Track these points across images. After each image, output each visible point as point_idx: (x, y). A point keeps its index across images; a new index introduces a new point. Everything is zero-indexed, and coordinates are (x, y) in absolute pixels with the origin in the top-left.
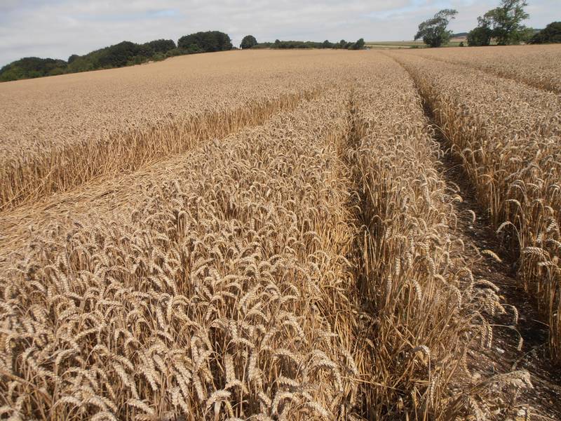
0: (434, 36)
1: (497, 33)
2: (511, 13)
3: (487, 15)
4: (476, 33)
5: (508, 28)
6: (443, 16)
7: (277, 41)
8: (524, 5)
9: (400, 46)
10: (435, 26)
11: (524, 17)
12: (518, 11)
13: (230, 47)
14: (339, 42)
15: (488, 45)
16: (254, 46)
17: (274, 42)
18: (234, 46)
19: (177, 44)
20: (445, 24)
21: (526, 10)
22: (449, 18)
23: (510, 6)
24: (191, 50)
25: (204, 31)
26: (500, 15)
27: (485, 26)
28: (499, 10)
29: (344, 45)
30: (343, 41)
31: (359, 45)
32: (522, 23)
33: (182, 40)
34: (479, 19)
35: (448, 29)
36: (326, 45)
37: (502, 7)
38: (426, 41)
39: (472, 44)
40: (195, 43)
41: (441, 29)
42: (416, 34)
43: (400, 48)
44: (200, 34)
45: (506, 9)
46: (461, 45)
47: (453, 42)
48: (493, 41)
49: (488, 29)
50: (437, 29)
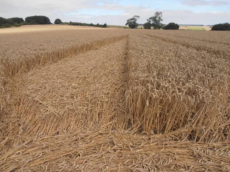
0: (132, 24)
1: (153, 25)
2: (157, 19)
3: (150, 19)
4: (146, 24)
5: (157, 24)
6: (135, 18)
7: (71, 22)
8: (161, 16)
9: (120, 27)
10: (133, 21)
11: (162, 20)
12: (159, 18)
13: (50, 23)
14: (97, 24)
15: (150, 29)
16: (61, 23)
17: (69, 22)
18: (51, 23)
19: (24, 20)
20: (136, 20)
21: (162, 18)
22: (137, 18)
23: (157, 16)
24: (32, 23)
25: (38, 16)
26: (154, 19)
27: (149, 22)
28: (154, 17)
29: (98, 26)
30: (98, 24)
31: (105, 26)
32: (161, 22)
33: (27, 19)
34: (147, 20)
35: (137, 22)
36: (92, 25)
37: (154, 16)
38: (129, 25)
39: (145, 28)
40: (33, 20)
41: (134, 22)
42: (126, 23)
44: (36, 16)
45: (156, 17)
46: (141, 28)
47: (139, 27)
48: (152, 28)
49: (150, 23)
50: (133, 22)
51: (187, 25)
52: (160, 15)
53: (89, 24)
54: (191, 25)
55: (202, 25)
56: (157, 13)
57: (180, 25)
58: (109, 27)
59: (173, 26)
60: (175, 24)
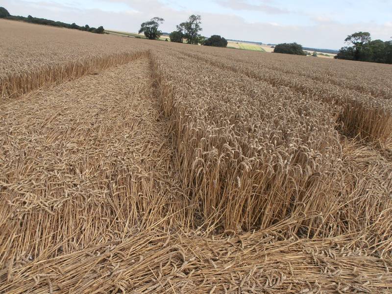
0: (151, 32)
1: (186, 36)
2: (193, 26)
3: (181, 25)
4: (175, 34)
5: (192, 35)
6: (156, 21)
7: (30, 17)
8: (200, 22)
9: (129, 36)
10: (151, 26)
11: (200, 29)
12: (196, 25)
14: (85, 26)
15: (182, 42)
16: (7, 17)
17: (27, 17)
20: (157, 26)
21: (201, 26)
22: (159, 22)
23: (193, 22)
26: (188, 26)
27: (180, 31)
28: (187, 23)
29: (87, 29)
30: (87, 26)
31: (100, 30)
32: (199, 33)
34: (177, 26)
35: (159, 29)
36: (74, 26)
38: (145, 33)
39: (172, 40)
41: (154, 29)
42: (139, 29)
43: (128, 37)
45: (191, 24)
46: (166, 40)
47: (162, 37)
48: (185, 40)
49: (182, 33)
50: (152, 28)
51: (239, 41)
52: (198, 21)
53: (69, 25)
54: (244, 42)
55: (261, 44)
56: (193, 16)
57: (228, 40)
58: (108, 33)
59: (217, 42)
60: (221, 37)
